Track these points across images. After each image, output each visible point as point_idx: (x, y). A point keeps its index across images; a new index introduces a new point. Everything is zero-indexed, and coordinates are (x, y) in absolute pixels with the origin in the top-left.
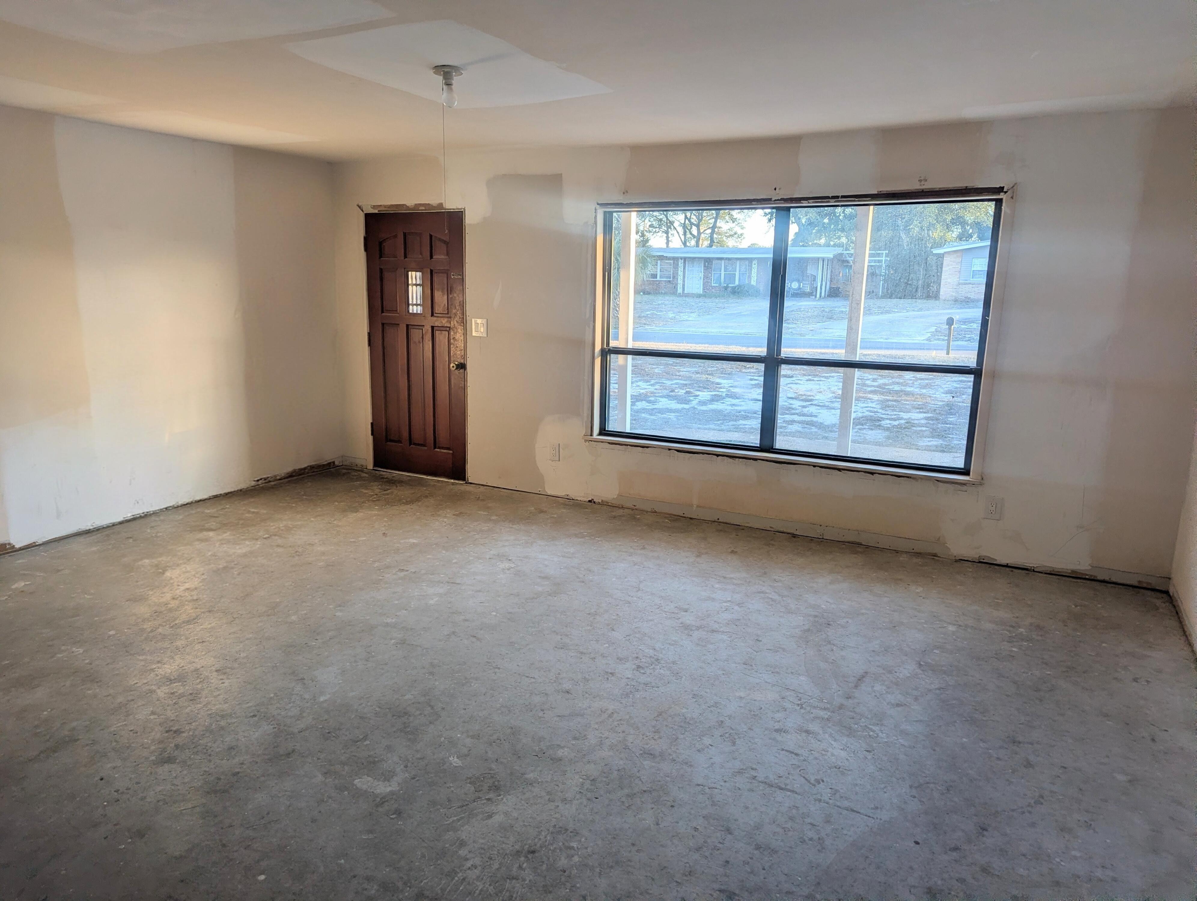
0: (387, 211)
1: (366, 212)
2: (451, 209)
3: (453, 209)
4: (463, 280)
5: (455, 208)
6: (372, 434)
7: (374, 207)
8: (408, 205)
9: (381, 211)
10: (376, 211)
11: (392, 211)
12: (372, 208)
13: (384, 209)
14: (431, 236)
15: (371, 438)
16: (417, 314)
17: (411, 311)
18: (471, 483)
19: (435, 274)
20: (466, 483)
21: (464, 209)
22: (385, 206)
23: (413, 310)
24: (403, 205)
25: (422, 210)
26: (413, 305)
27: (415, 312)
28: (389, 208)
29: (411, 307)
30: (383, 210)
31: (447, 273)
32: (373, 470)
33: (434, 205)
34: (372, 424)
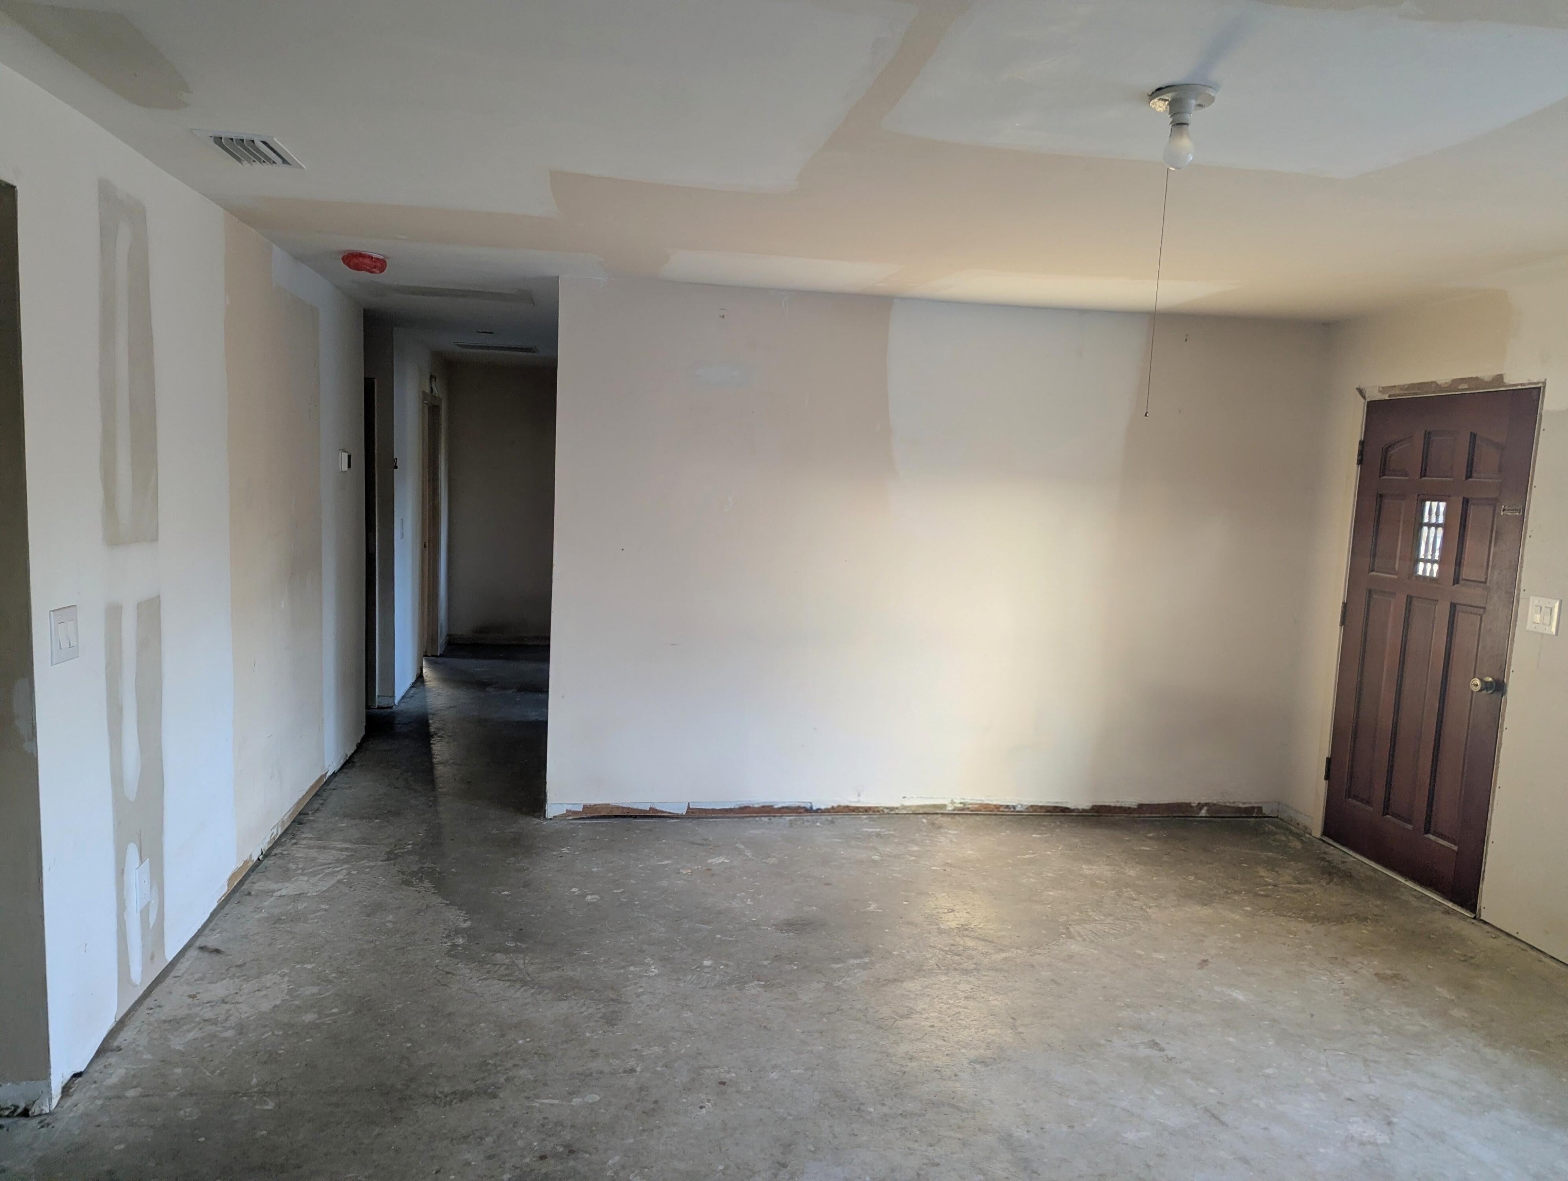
0: (1403, 395)
1: (1369, 400)
2: (1517, 385)
3: (1521, 385)
4: (1522, 520)
5: (1525, 381)
6: (1327, 777)
7: (1384, 390)
8: (1439, 383)
9: (1394, 395)
10: (1386, 397)
11: (1411, 394)
12: (1380, 391)
13: (1398, 392)
14: (1473, 436)
15: (1323, 785)
16: (1431, 579)
17: (1420, 573)
18: (1485, 923)
19: (1472, 506)
20: (1475, 918)
21: (1544, 383)
22: (1401, 387)
23: (1424, 570)
24: (1432, 382)
25: (1463, 390)
26: (1426, 561)
27: (1428, 574)
28: (1407, 389)
29: (1421, 565)
30: (1399, 395)
31: (1494, 503)
32: (1320, 839)
33: (1486, 380)
34: (1329, 761)
